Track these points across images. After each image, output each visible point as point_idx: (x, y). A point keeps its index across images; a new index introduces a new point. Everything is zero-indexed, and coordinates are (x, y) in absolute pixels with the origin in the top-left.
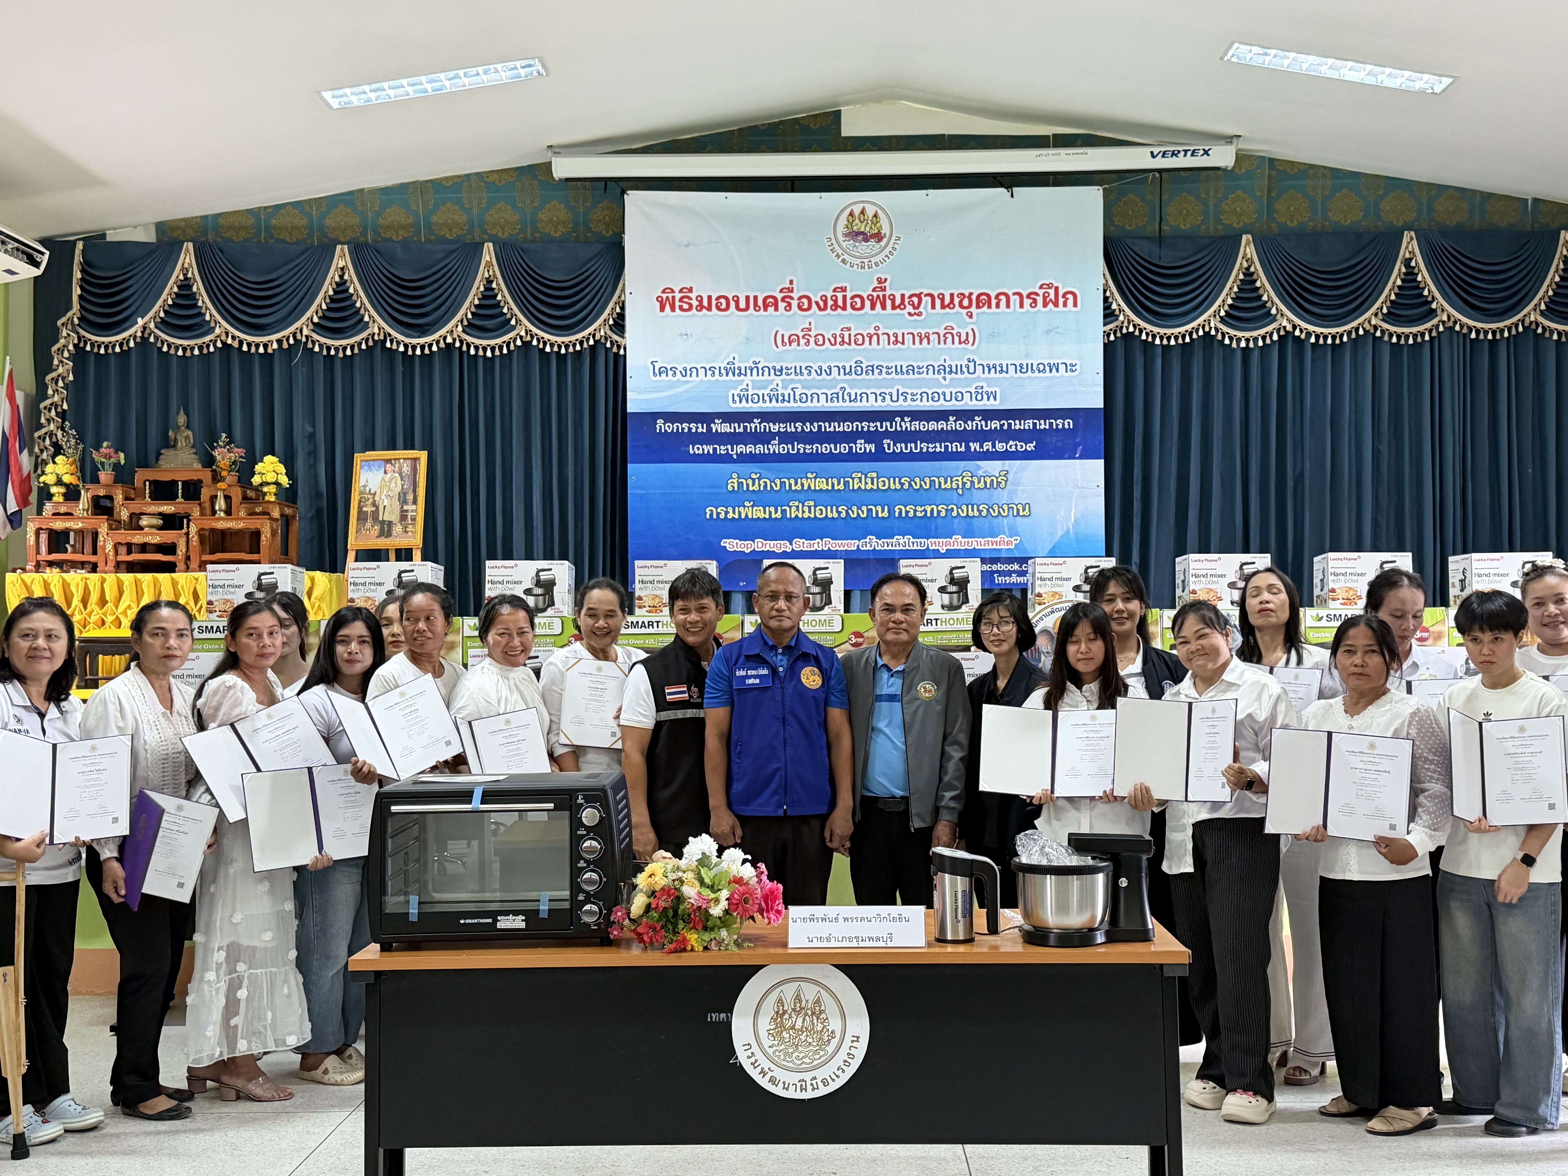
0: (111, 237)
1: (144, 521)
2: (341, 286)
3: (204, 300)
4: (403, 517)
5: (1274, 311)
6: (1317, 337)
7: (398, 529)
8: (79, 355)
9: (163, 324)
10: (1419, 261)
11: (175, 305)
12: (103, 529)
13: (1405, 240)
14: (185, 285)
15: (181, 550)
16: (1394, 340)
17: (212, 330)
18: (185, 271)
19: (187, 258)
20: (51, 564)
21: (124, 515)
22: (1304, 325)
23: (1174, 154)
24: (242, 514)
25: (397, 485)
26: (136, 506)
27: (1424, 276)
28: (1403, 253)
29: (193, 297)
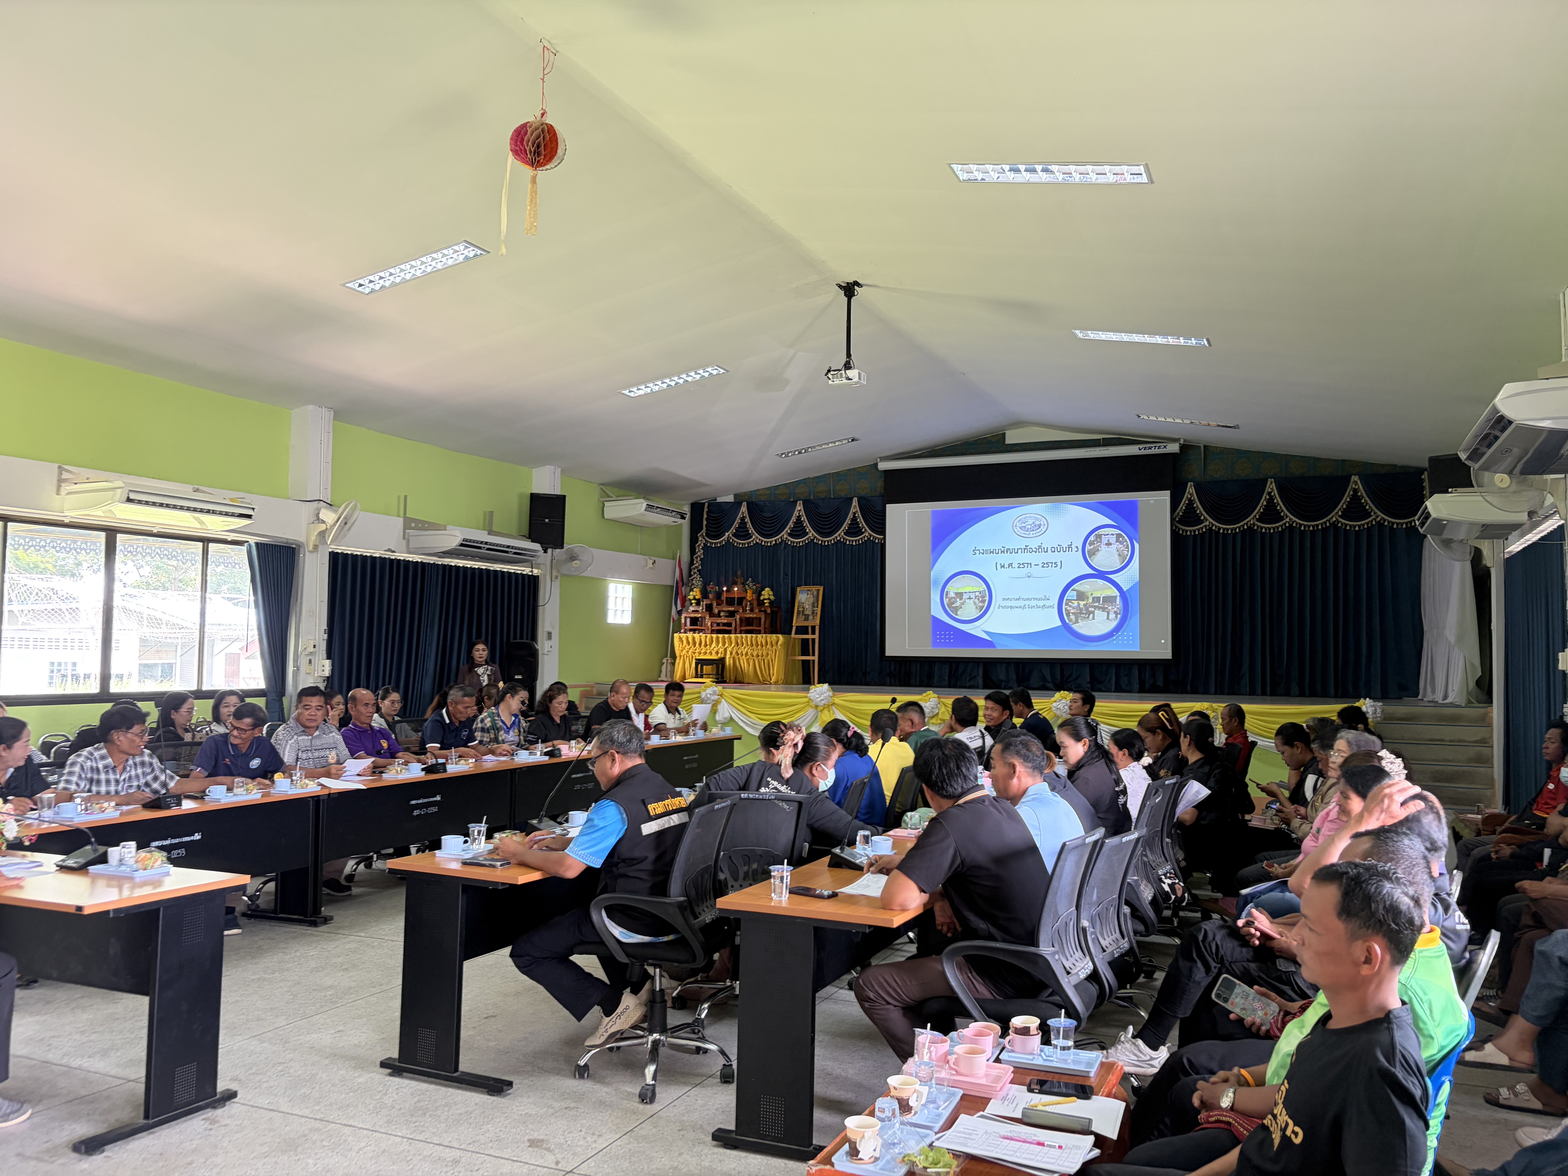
0: (719, 500)
1: (722, 614)
2: (799, 517)
3: (749, 525)
4: (813, 613)
5: (1202, 518)
6: (1224, 529)
7: (811, 617)
8: (705, 546)
9: (735, 535)
10: (1275, 492)
11: (739, 527)
12: (708, 617)
13: (1269, 483)
14: (743, 519)
15: (734, 625)
16: (1264, 530)
17: (751, 537)
18: (743, 513)
19: (744, 508)
20: (691, 630)
21: (716, 611)
22: (1217, 524)
23: (1150, 448)
24: (757, 611)
25: (812, 600)
26: (720, 608)
27: (1278, 500)
28: (1268, 489)
29: (745, 523)
